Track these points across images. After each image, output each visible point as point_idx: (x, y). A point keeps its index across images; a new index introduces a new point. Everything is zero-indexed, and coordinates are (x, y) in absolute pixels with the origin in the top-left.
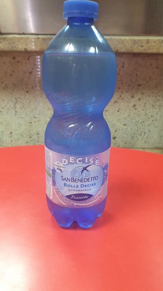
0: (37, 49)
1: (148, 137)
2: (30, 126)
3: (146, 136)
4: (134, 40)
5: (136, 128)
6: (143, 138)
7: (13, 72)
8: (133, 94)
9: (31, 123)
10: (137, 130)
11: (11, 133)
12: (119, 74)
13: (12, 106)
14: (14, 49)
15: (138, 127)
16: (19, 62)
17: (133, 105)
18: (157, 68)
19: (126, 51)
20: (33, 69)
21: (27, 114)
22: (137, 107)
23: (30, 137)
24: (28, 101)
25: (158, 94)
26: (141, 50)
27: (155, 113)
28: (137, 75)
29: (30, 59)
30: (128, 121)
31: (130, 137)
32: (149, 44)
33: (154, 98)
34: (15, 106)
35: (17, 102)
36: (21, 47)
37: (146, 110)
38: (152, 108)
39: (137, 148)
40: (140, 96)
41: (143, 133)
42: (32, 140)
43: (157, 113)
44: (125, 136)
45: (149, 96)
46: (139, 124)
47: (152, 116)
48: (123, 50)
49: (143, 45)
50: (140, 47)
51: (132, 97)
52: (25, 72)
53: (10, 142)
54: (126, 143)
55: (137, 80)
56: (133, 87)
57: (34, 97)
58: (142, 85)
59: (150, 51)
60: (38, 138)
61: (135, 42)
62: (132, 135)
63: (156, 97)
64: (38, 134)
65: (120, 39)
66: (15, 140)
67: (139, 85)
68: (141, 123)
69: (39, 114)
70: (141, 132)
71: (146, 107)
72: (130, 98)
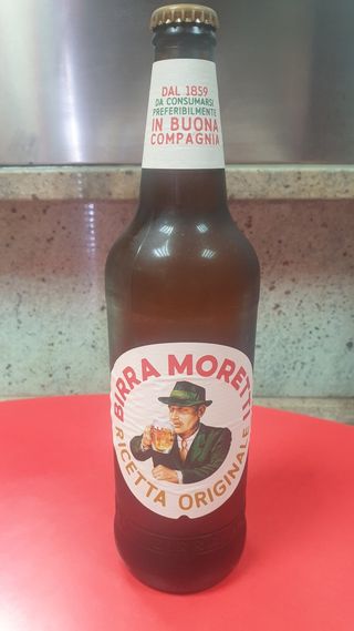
0: (60, 197)
1: (310, 372)
2: (51, 350)
3: (306, 368)
4: (270, 174)
5: (283, 354)
6: (299, 374)
7: (13, 238)
8: (273, 283)
9: (52, 344)
10: (286, 359)
11: (9, 366)
13: (11, 309)
14: (11, 197)
15: (286, 351)
16: (24, 217)
17: (273, 306)
18: (324, 225)
19: (252, 197)
20: (54, 232)
21: (42, 326)
22: (283, 309)
23: (51, 376)
24: (45, 299)
25: (330, 281)
26: (284, 193)
27: (325, 322)
28: (280, 242)
29: (49, 211)
30: (264, 338)
31: (272, 372)
32: (302, 182)
33: (321, 288)
34: (16, 309)
35: (20, 301)
36: (24, 192)
37: (303, 316)
38: (316, 310)
39: (289, 397)
40: (288, 285)
41: (299, 365)
42: (53, 382)
43: (328, 322)
44: (263, 371)
45: (309, 285)
46: (288, 346)
47: (317, 329)
48: (246, 195)
49: (289, 183)
50: (282, 189)
51: (272, 289)
52: (37, 240)
53: (6, 385)
54: (261, 386)
55: (280, 251)
56: (273, 267)
57: (57, 291)
58: (292, 262)
59: (303, 196)
60: (68, 375)
61: (270, 177)
62: (276, 368)
63: (324, 287)
64: (67, 368)
65: (238, 173)
66: (17, 383)
67: (286, 263)
68: (294, 343)
69: (69, 327)
70: (295, 363)
71: (303, 308)
72: (267, 290)
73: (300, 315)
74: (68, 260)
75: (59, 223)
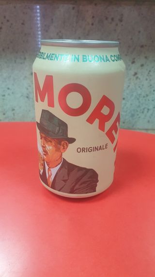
1: (152, 115)
2: (4, 99)
3: (150, 112)
5: (137, 103)
6: (145, 116)
8: (134, 59)
9: (4, 96)
10: (139, 106)
12: (115, 30)
15: (139, 102)
17: (133, 73)
20: (2, 23)
22: (139, 75)
23: (4, 114)
28: (139, 32)
30: (127, 94)
31: (130, 114)
37: (150, 80)
39: (139, 129)
40: (142, 61)
41: (146, 110)
42: (6, 118)
44: (125, 114)
46: (140, 99)
51: (133, 62)
54: (124, 123)
55: (139, 39)
56: (134, 49)
57: (6, 63)
58: (146, 46)
62: (133, 112)
64: (13, 110)
67: (142, 46)
68: (144, 97)
69: (13, 85)
70: (144, 109)
71: (150, 76)
72: (130, 63)
73: (149, 79)
74: (11, 42)
75: (5, 17)
